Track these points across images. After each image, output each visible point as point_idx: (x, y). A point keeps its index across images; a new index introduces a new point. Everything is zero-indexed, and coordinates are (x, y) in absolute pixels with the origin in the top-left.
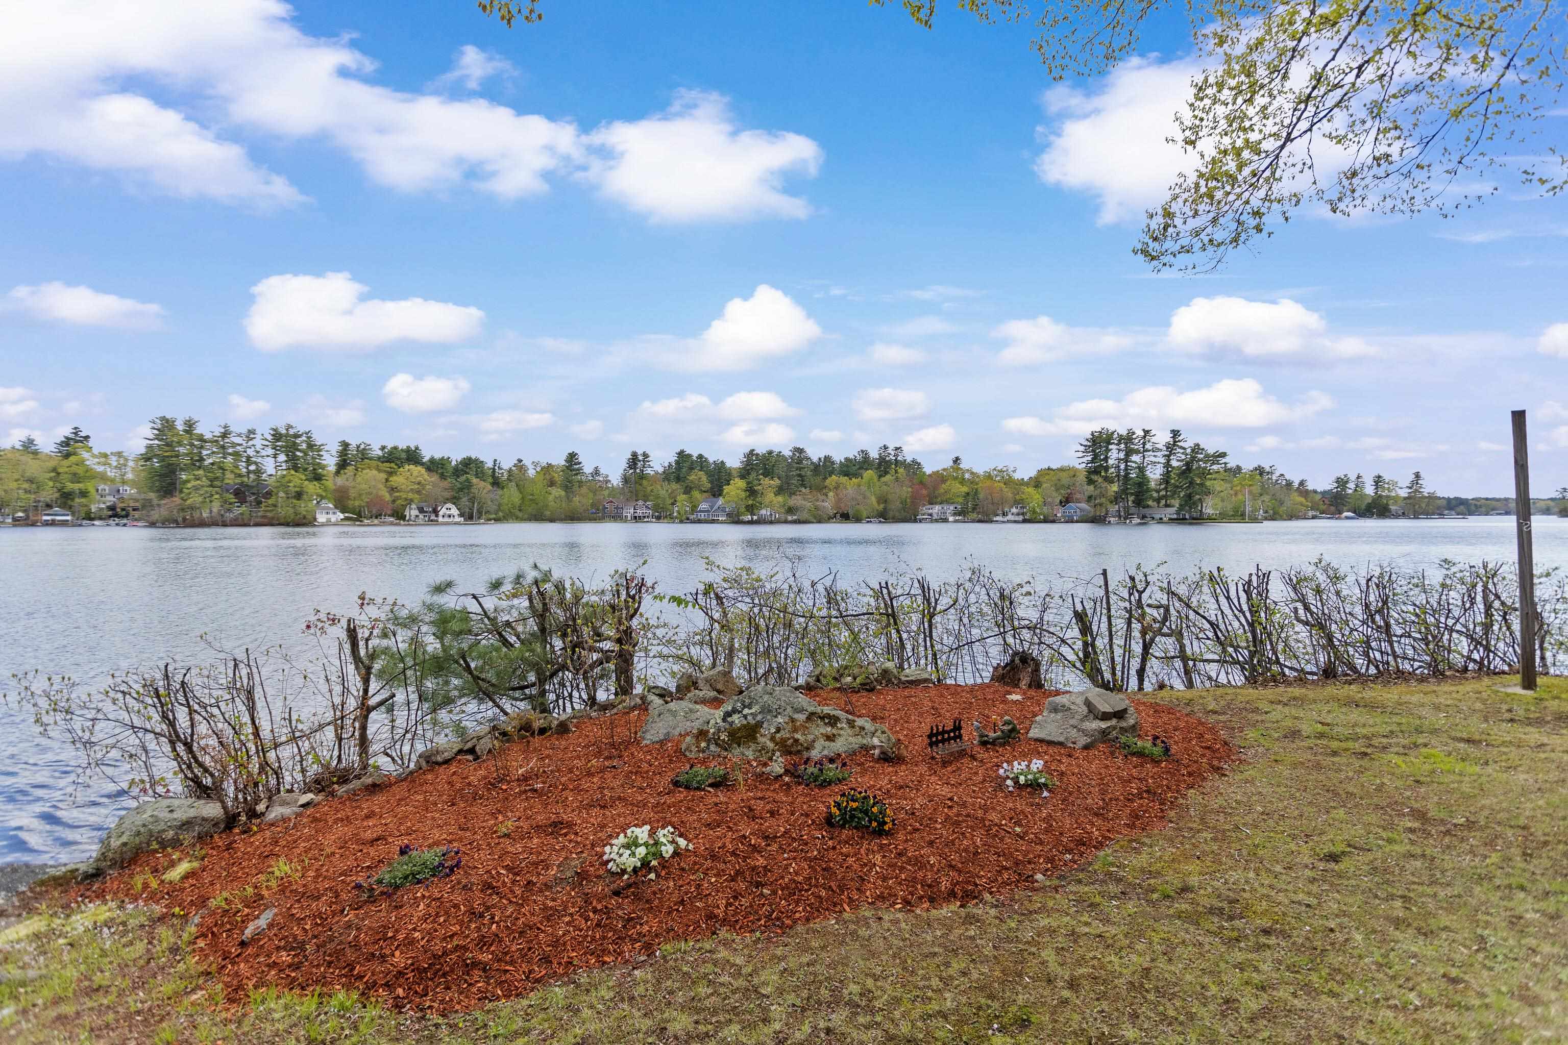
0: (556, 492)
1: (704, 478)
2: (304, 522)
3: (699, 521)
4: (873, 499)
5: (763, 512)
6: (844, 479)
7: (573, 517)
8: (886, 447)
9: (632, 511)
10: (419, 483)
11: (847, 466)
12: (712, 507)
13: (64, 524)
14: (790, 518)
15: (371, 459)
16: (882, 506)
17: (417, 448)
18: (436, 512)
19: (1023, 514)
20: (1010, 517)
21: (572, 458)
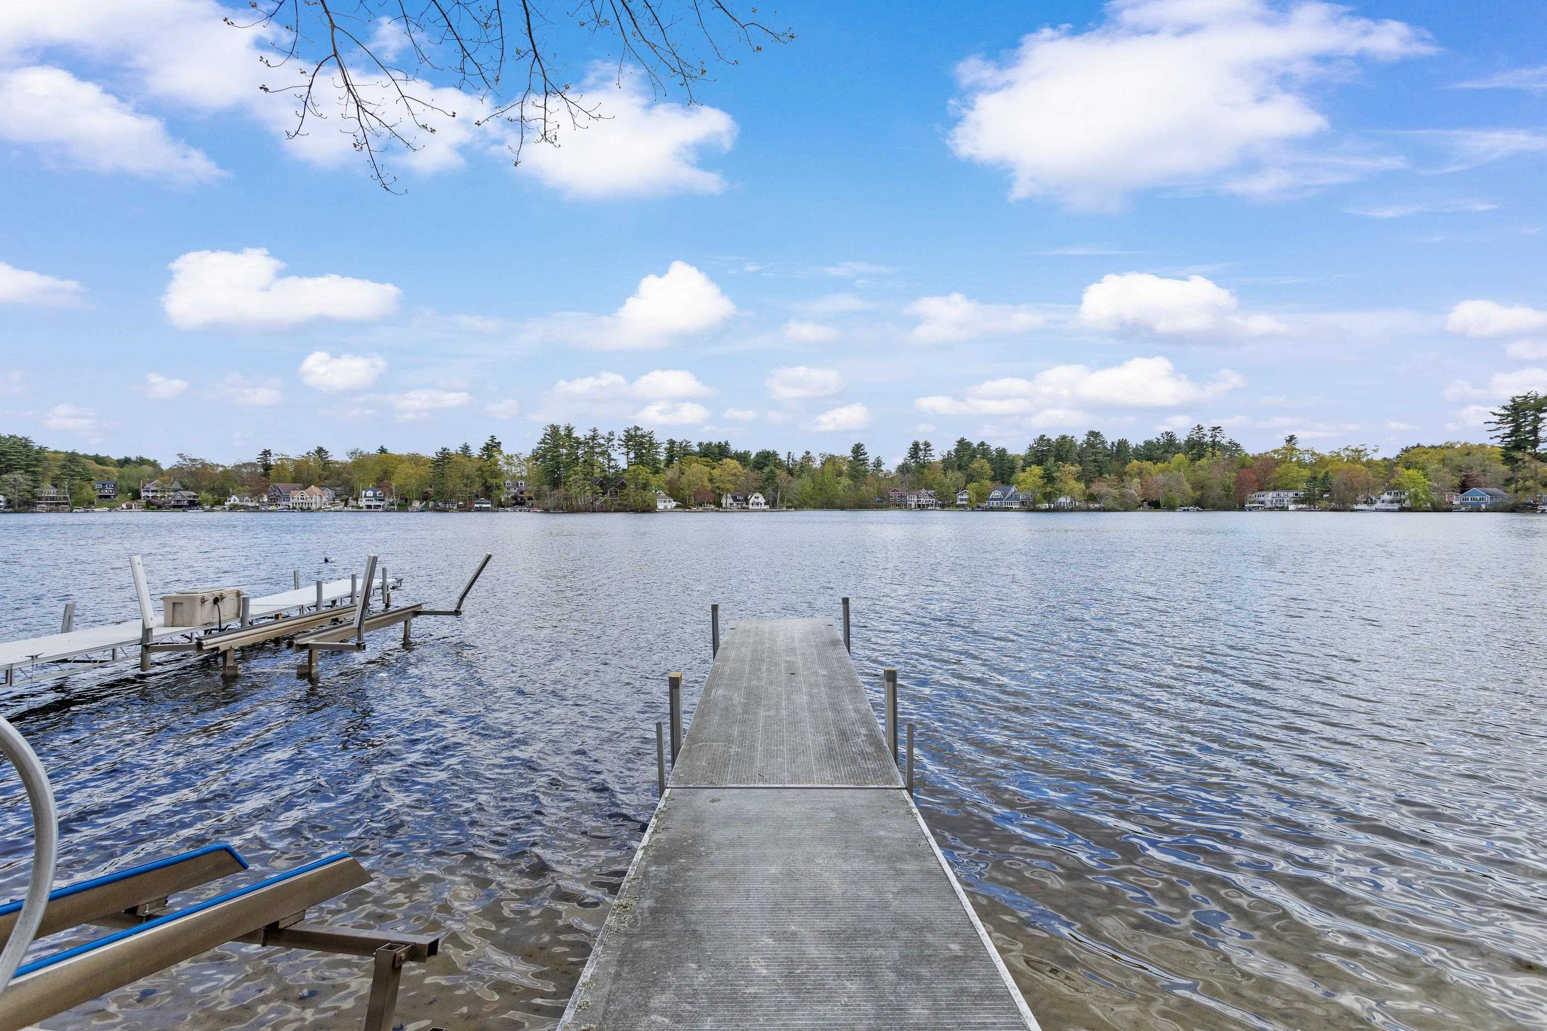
0: (845, 481)
1: (987, 466)
2: (648, 509)
3: (992, 509)
4: (1187, 487)
5: (1062, 500)
6: (1147, 464)
7: (861, 505)
8: (1200, 428)
9: (916, 499)
10: (735, 475)
11: (1149, 450)
12: (1004, 495)
13: (487, 510)
14: (1091, 506)
15: (690, 454)
16: (1198, 493)
17: (727, 443)
18: (747, 500)
19: (1398, 502)
20: (1379, 505)
21: (858, 449)
